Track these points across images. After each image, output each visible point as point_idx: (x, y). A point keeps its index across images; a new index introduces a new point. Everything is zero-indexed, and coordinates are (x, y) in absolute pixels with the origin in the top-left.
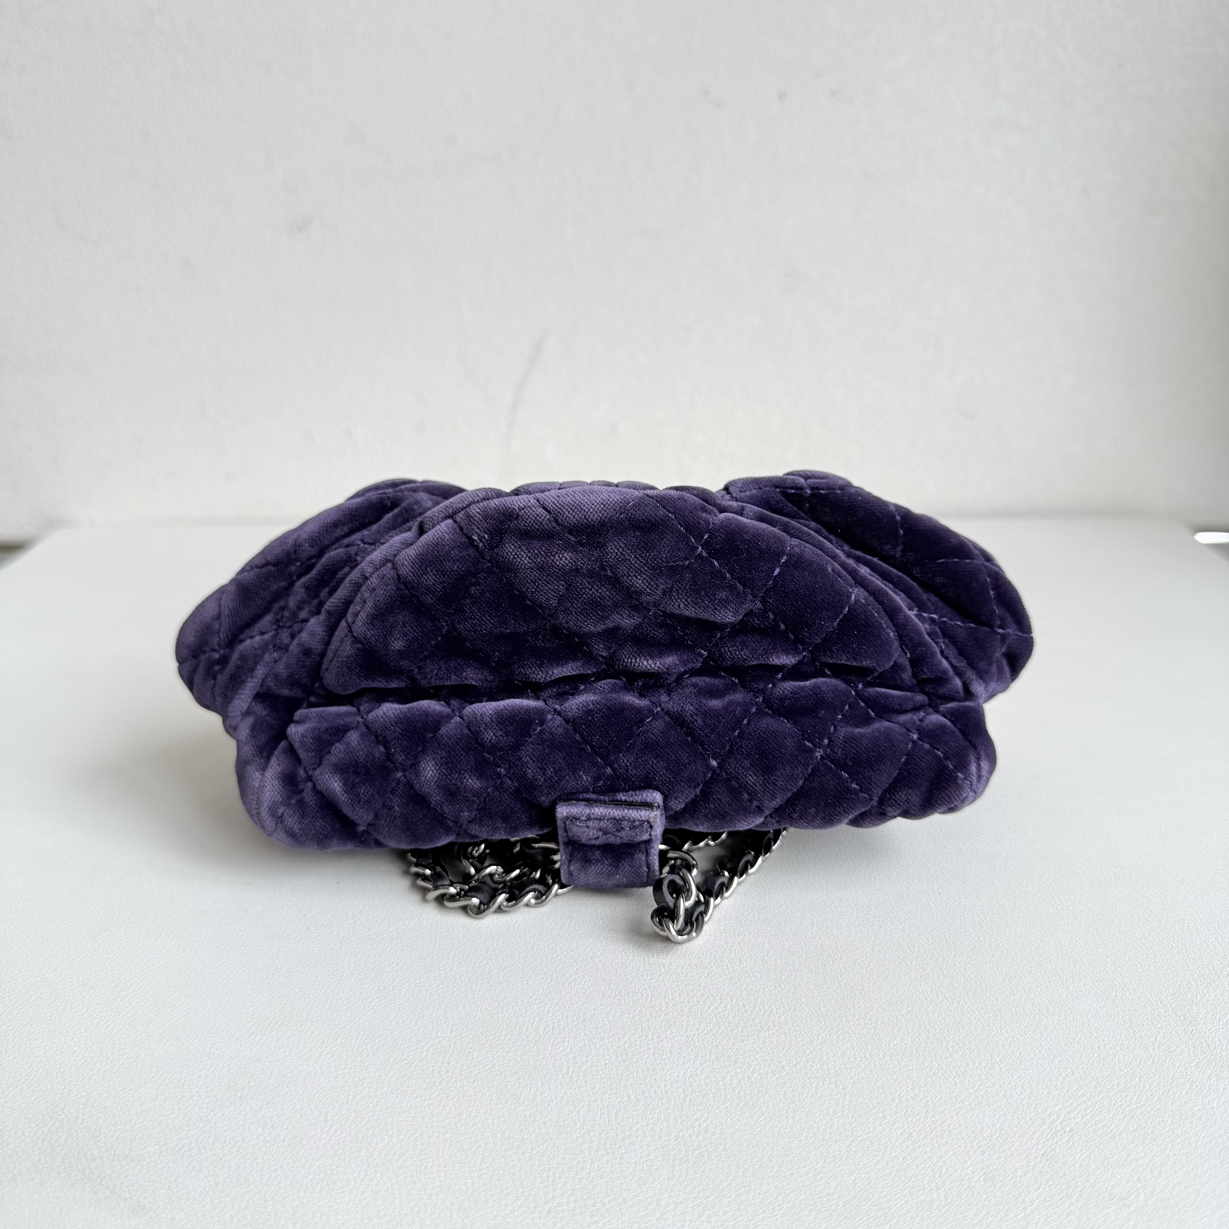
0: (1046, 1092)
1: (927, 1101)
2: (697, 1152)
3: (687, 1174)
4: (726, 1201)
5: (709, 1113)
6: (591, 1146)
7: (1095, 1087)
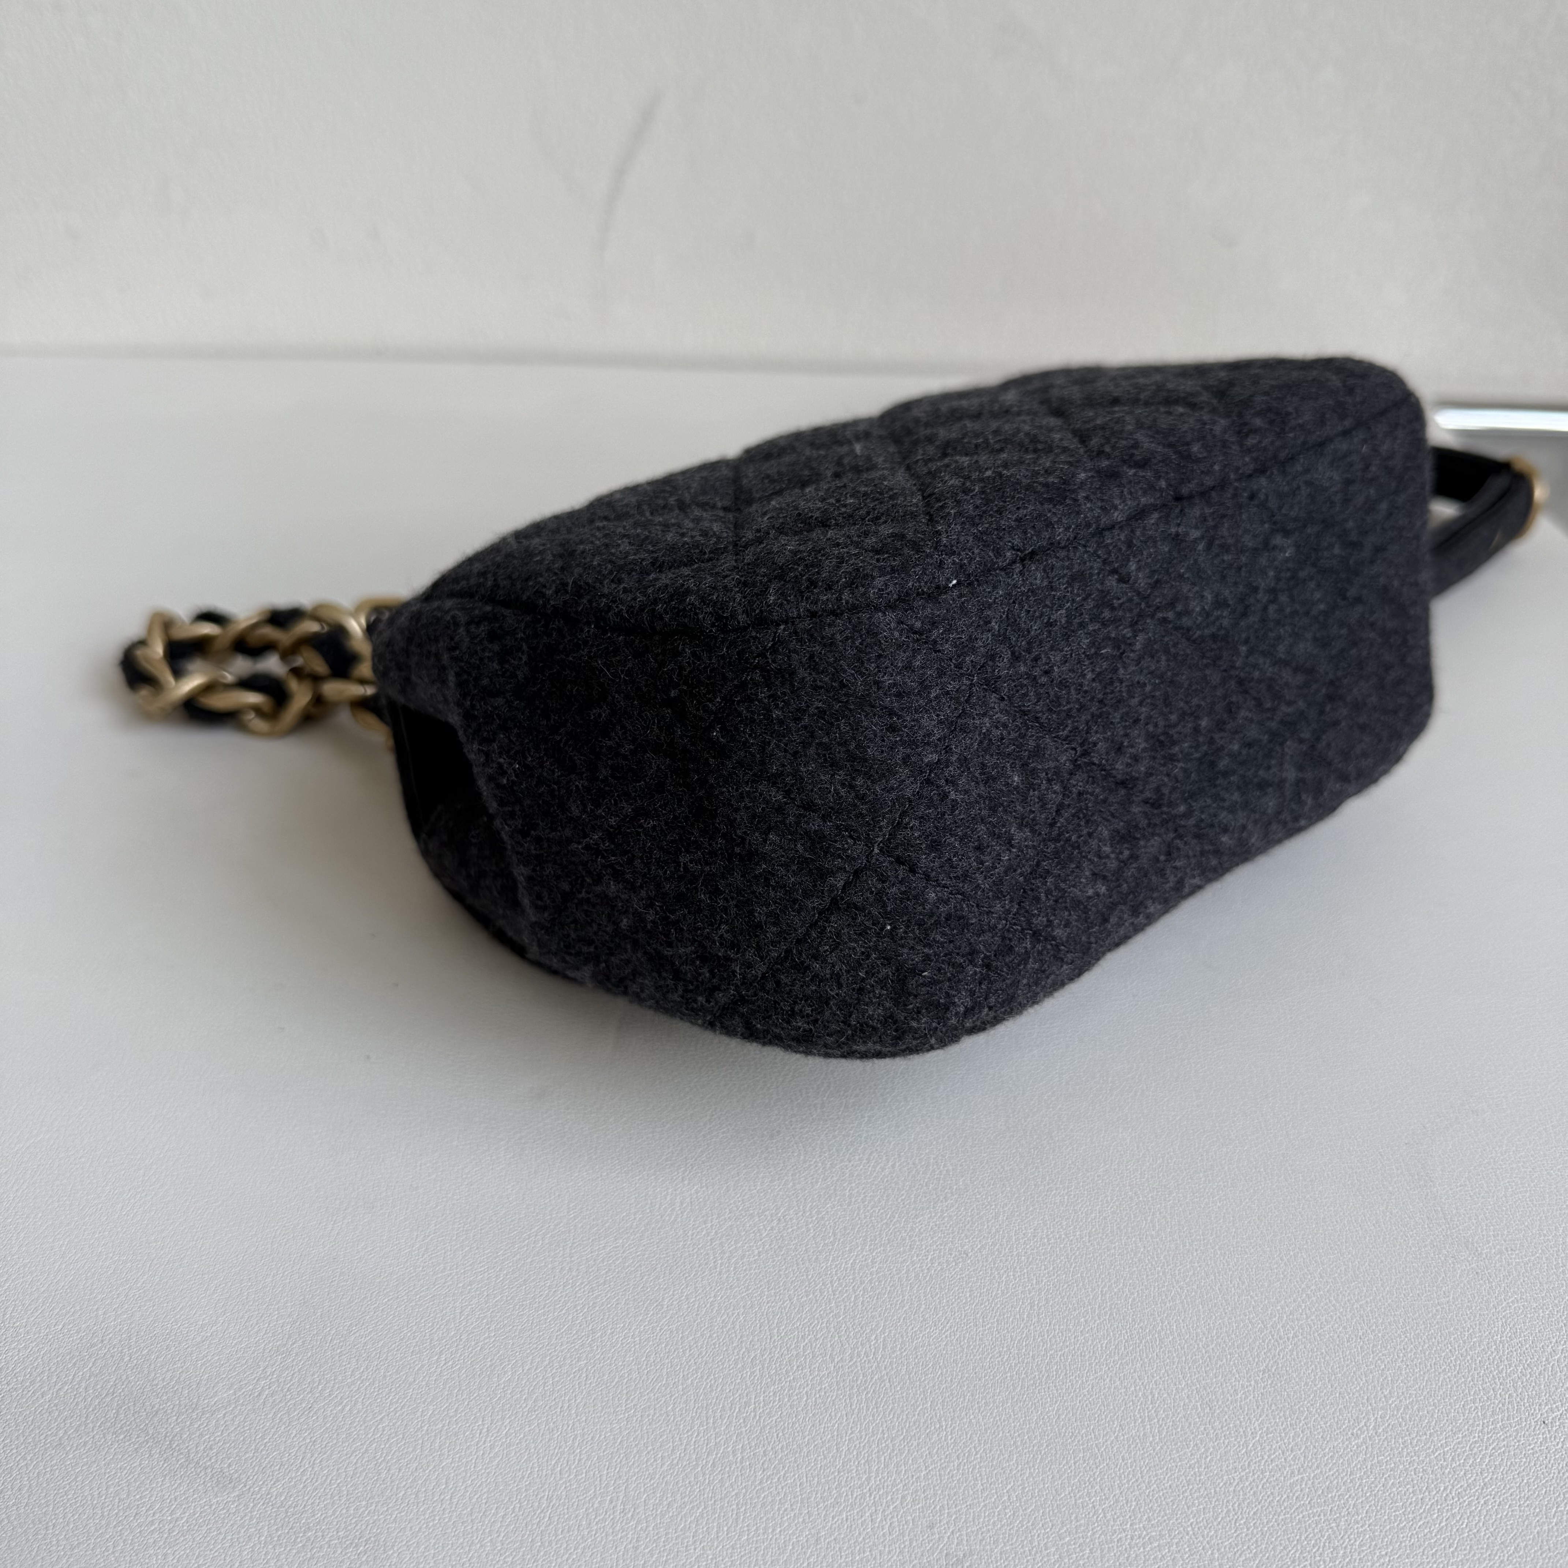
0: (1266, 1284)
1: (1134, 1300)
2: (876, 1377)
3: (868, 1409)
4: (915, 1443)
5: (886, 1321)
6: (754, 1372)
7: (1321, 1277)
